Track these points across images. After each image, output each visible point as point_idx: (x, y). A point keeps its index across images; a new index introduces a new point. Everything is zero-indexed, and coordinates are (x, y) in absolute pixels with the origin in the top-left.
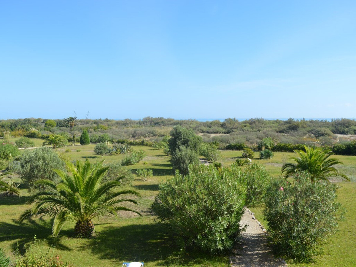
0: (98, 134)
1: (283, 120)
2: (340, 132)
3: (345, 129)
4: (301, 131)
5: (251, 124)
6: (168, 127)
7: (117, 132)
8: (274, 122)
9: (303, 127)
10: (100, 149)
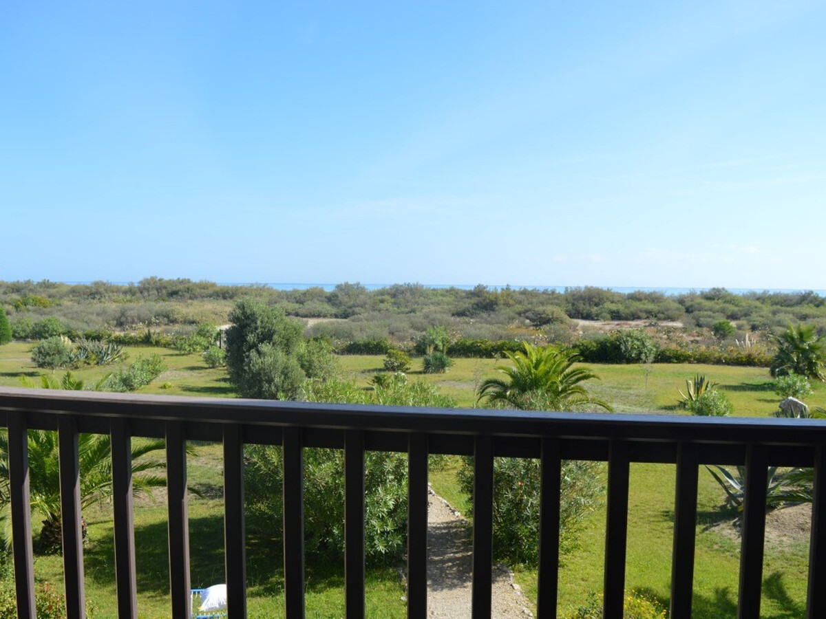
0: (31, 319)
1: (463, 288)
2: (582, 314)
3: (592, 310)
4: (504, 312)
5: (394, 296)
6: (201, 302)
7: (76, 312)
8: (445, 293)
9: (507, 305)
10: (48, 354)
